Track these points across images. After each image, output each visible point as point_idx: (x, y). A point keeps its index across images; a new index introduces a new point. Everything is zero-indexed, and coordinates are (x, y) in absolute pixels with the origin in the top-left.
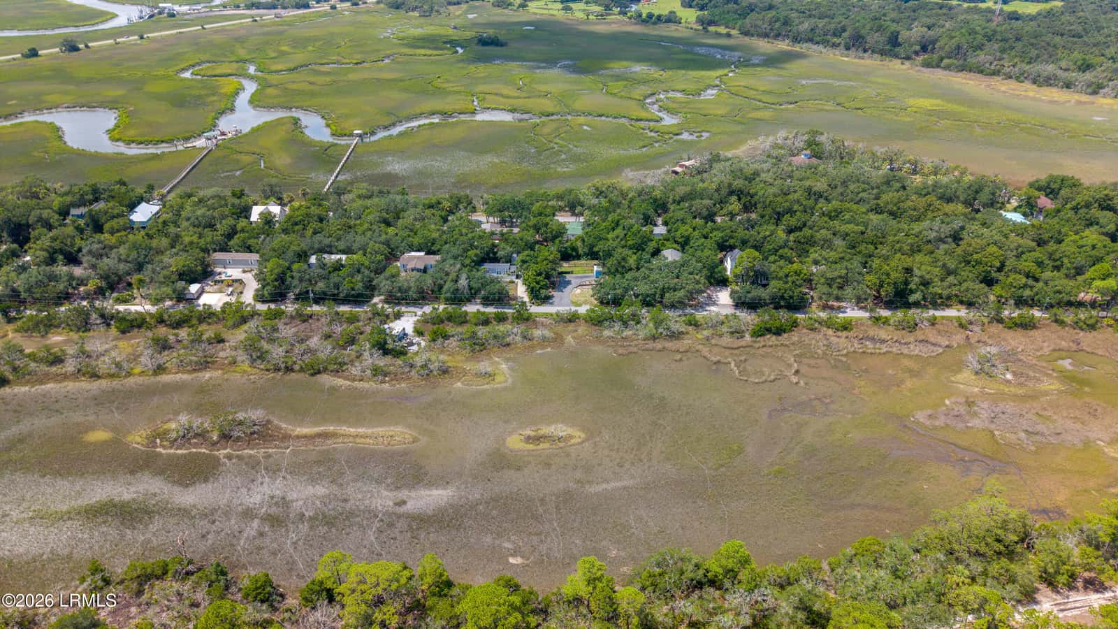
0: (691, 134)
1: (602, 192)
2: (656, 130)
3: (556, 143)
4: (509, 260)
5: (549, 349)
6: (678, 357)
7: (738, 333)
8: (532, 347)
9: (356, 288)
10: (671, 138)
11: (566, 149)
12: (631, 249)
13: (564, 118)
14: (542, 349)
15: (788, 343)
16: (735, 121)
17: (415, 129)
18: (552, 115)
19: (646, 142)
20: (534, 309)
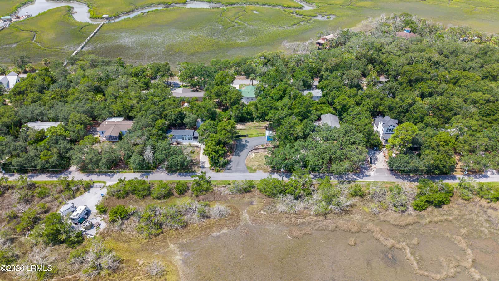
0: (323, 17)
1: (269, 61)
2: (301, 14)
3: (236, 23)
4: (194, 126)
5: (225, 230)
6: (352, 241)
7: (402, 207)
8: (209, 228)
9: (51, 160)
10: (311, 19)
11: (243, 26)
12: (297, 116)
13: (241, 6)
14: (219, 230)
15: (451, 218)
16: (349, 8)
17: (145, 14)
18: (234, 4)
19: (295, 22)
20: (215, 176)
